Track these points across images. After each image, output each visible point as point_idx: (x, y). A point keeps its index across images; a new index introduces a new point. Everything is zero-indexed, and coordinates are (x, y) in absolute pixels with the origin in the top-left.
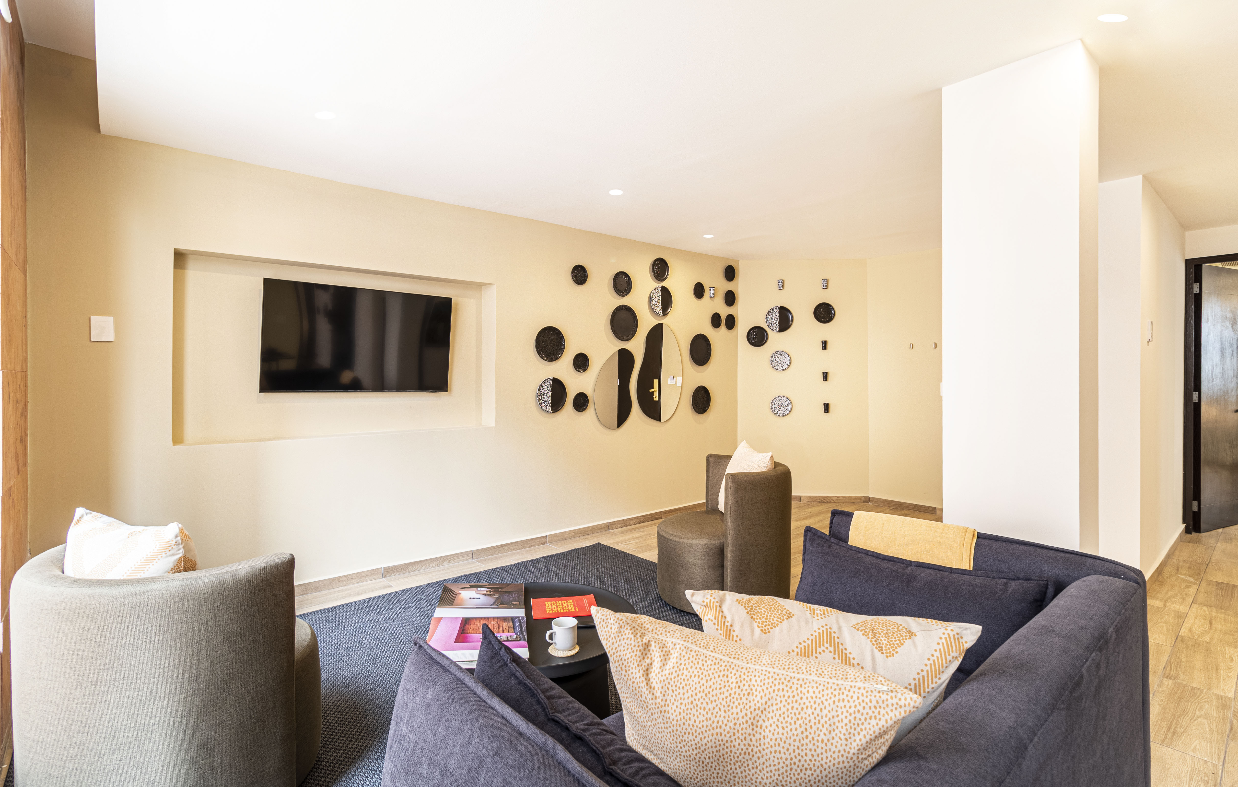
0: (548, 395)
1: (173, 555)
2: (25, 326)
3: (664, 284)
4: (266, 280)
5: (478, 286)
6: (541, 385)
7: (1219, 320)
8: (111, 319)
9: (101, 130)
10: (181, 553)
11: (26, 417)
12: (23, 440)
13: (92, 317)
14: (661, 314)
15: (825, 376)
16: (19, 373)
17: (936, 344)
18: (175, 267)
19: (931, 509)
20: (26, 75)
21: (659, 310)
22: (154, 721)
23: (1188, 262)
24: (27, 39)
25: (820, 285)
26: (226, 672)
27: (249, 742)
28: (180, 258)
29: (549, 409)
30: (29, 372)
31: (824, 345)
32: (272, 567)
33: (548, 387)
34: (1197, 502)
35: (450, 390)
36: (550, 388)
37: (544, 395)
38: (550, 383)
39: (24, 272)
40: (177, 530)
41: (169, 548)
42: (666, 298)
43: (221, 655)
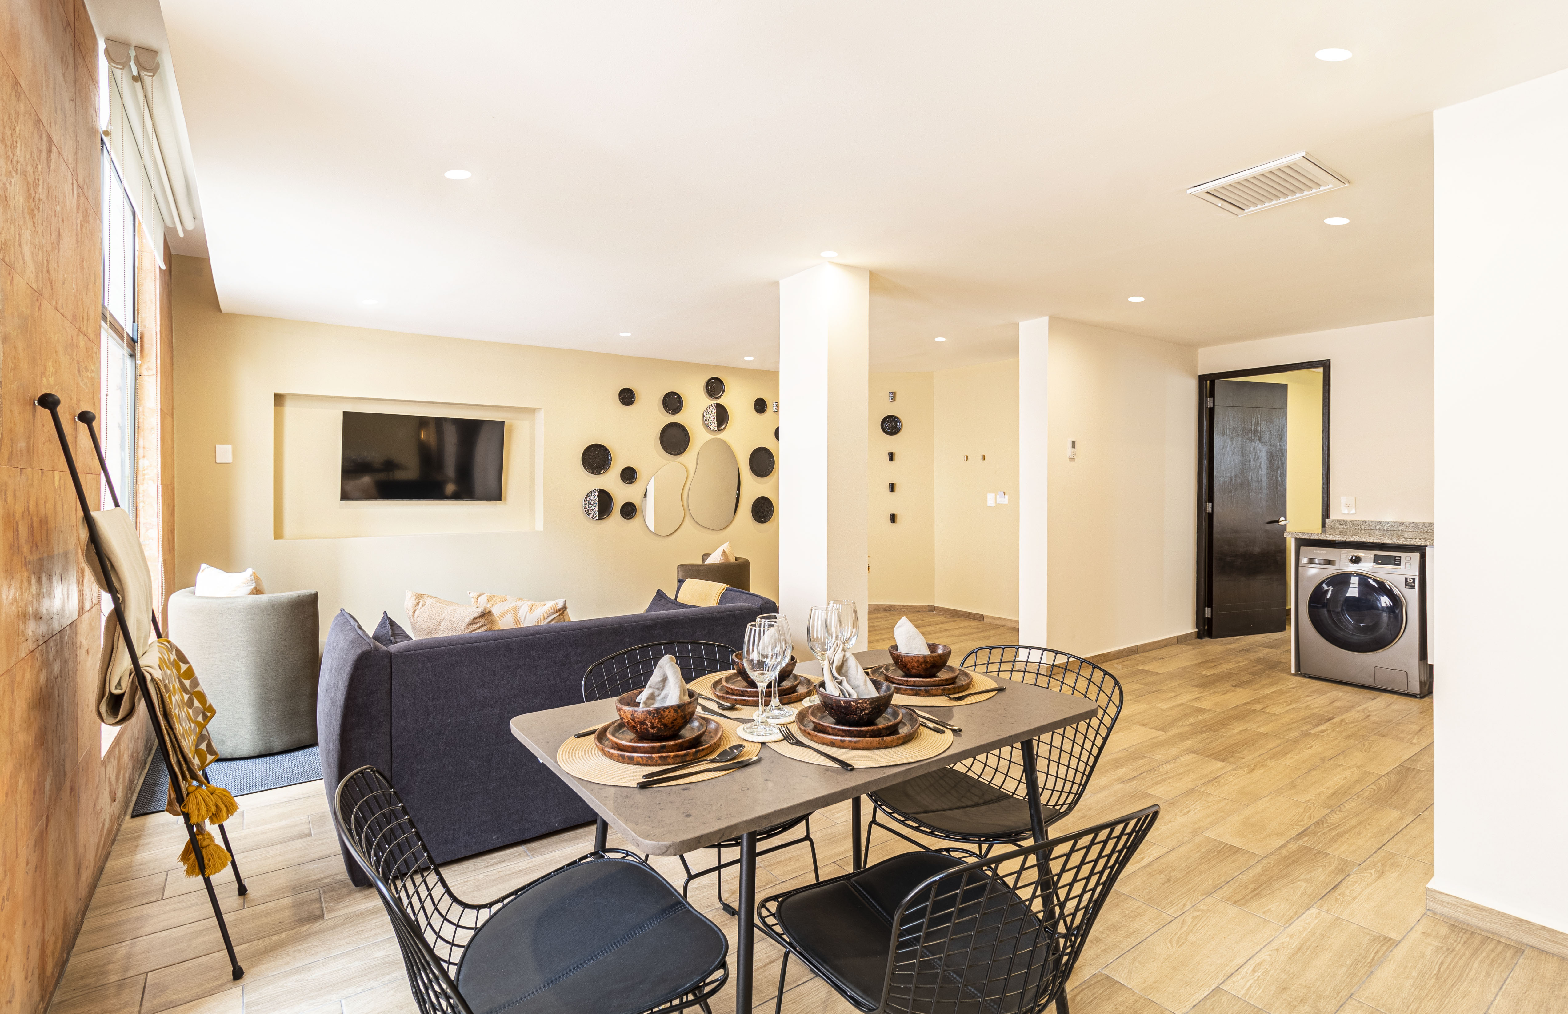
0: (594, 505)
1: (250, 586)
2: (173, 453)
3: (719, 401)
4: (344, 413)
5: (532, 411)
6: (588, 496)
7: (1240, 433)
8: (229, 447)
9: (222, 311)
10: (254, 585)
11: (174, 517)
12: (172, 531)
13: (217, 446)
14: (716, 429)
15: (892, 487)
16: (170, 487)
17: (984, 456)
18: (275, 405)
19: (979, 616)
20: (173, 278)
21: (714, 426)
22: (239, 669)
23: (1202, 379)
24: (173, 252)
25: (888, 397)
26: (276, 649)
27: (290, 691)
28: (279, 399)
29: (596, 516)
30: (175, 486)
31: (891, 457)
32: (303, 596)
33: (594, 497)
34: (1210, 609)
35: (505, 499)
36: (597, 498)
37: (590, 504)
38: (597, 493)
39: (173, 418)
40: (251, 573)
41: (247, 582)
42: (722, 416)
43: (274, 640)
